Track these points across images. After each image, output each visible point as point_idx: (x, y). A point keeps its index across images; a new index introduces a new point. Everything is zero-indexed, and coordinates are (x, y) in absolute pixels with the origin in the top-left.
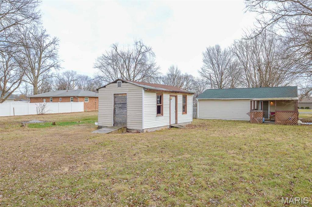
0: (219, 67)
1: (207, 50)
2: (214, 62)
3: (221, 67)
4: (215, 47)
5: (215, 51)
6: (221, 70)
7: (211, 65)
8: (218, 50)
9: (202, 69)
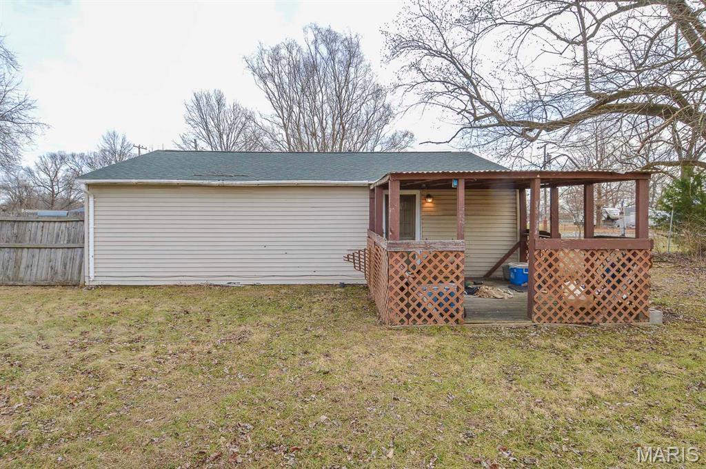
0: (221, 137)
1: (194, 98)
2: (211, 124)
3: (225, 137)
4: (212, 93)
5: (214, 101)
6: (225, 143)
7: (204, 133)
8: (219, 101)
9: (183, 138)
